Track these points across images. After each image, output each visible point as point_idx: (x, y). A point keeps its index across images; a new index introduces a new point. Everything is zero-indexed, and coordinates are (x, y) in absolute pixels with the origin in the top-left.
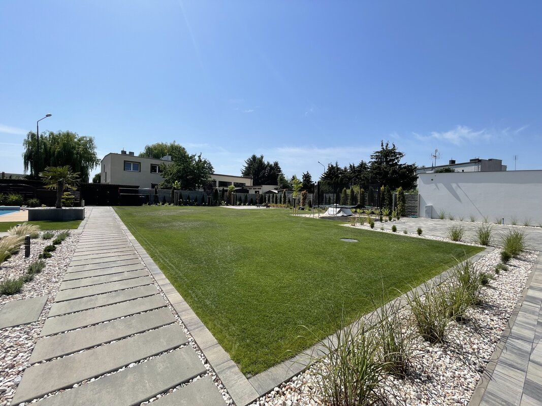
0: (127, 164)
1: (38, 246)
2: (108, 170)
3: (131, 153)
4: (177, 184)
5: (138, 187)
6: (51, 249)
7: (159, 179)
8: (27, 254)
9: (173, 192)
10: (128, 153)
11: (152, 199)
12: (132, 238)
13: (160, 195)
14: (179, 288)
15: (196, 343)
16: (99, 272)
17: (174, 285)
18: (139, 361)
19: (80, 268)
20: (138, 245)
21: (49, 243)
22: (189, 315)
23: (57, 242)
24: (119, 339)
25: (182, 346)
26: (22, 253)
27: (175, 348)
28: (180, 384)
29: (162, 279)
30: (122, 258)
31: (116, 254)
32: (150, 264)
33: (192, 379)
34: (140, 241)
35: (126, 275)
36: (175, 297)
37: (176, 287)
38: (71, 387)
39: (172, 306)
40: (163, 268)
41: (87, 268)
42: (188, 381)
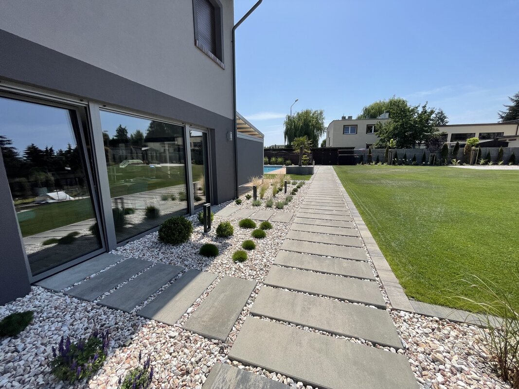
0: (346, 128)
1: (290, 188)
2: (331, 136)
3: (350, 118)
4: (392, 143)
5: (354, 148)
6: (295, 190)
7: (373, 139)
8: (285, 192)
9: (387, 151)
10: (347, 118)
11: (365, 159)
12: (343, 189)
13: (373, 155)
14: (371, 229)
15: (373, 264)
16: (318, 207)
17: (367, 226)
18: (334, 257)
19: (309, 203)
20: (346, 195)
21: (295, 187)
22: (374, 247)
23: (299, 187)
24: (325, 244)
25: (362, 261)
26: (283, 191)
27: (357, 261)
28: (355, 277)
29: (359, 220)
30: (334, 202)
31: (330, 199)
32: (352, 209)
33: (364, 279)
34: (349, 193)
35: (334, 212)
36: (366, 234)
37: (369, 228)
38: (301, 253)
39: (362, 238)
40: (362, 214)
41: (313, 203)
42: (361, 279)
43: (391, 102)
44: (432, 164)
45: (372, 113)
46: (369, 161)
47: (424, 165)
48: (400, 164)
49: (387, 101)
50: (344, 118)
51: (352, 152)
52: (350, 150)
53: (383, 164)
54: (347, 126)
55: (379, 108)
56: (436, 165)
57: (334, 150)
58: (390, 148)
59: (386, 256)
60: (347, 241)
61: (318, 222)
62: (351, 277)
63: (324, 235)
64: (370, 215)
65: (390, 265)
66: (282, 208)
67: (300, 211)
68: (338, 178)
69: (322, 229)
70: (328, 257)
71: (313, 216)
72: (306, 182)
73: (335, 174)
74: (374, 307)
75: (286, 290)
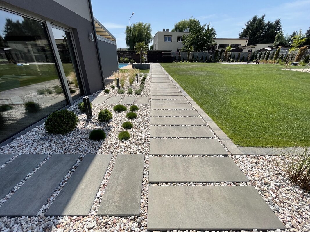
0: (165, 37)
2: (157, 43)
3: (168, 30)
4: (192, 48)
5: (171, 51)
6: (143, 80)
7: (181, 46)
8: (137, 82)
9: (189, 53)
10: (166, 30)
11: (177, 58)
12: (171, 78)
13: (182, 56)
14: (198, 103)
15: (209, 126)
16: (162, 91)
17: (195, 101)
18: (186, 125)
19: (155, 89)
20: (175, 82)
21: (142, 78)
22: (205, 115)
23: (145, 78)
24: (176, 116)
25: (202, 126)
27: (199, 125)
28: (204, 137)
29: (189, 98)
30: (170, 87)
31: (167, 85)
32: (182, 91)
33: (209, 138)
34: (175, 80)
35: (173, 94)
36: (197, 106)
37: (196, 102)
38: (165, 125)
39: (195, 109)
40: (189, 93)
41: (158, 89)
42: (207, 138)
43: (190, 21)
44: (210, 62)
45: (179, 28)
46: (179, 60)
47: (207, 62)
48: (195, 62)
49: (188, 20)
50: (164, 30)
51: (170, 54)
52: (169, 53)
53: (186, 62)
54: (166, 36)
55: (184, 24)
56: (212, 62)
57: (159, 52)
58: (190, 51)
59: (213, 120)
60: (188, 113)
61: (166, 102)
62: (201, 138)
63: (174, 110)
64: (193, 94)
65: (218, 126)
66: (140, 94)
67: (152, 95)
68: (165, 71)
69: (170, 107)
70: (183, 126)
71: (161, 98)
72: (148, 74)
73: (163, 68)
74: (222, 156)
75: (167, 156)
